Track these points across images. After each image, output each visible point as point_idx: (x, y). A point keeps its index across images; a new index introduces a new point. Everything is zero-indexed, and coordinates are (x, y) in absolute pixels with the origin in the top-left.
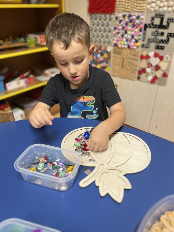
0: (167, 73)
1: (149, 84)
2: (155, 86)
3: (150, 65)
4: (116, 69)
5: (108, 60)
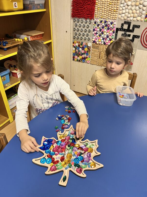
4: (94, 59)
5: (88, 53)
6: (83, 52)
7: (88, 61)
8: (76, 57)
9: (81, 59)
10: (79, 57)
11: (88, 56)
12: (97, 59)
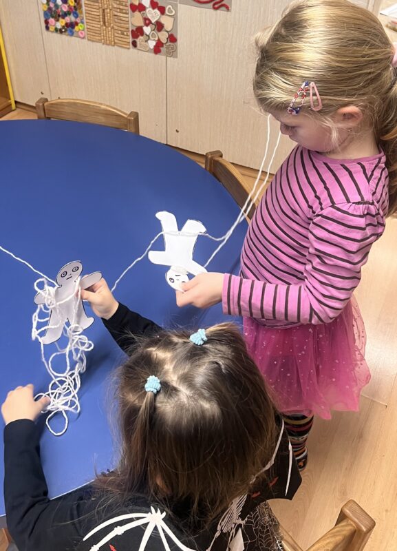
0: (175, 35)
1: (152, 55)
2: (161, 58)
3: (147, 22)
4: (94, 28)
5: (78, 12)
6: (65, 8)
7: (82, 33)
8: (52, 20)
9: (63, 27)
10: (58, 20)
11: (78, 20)
12: (99, 26)
